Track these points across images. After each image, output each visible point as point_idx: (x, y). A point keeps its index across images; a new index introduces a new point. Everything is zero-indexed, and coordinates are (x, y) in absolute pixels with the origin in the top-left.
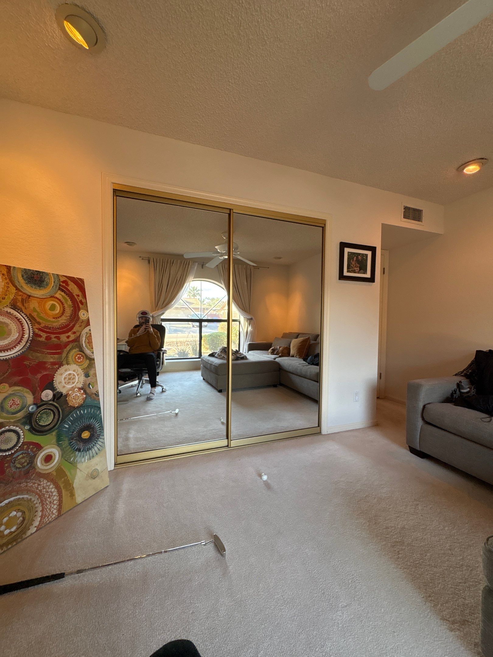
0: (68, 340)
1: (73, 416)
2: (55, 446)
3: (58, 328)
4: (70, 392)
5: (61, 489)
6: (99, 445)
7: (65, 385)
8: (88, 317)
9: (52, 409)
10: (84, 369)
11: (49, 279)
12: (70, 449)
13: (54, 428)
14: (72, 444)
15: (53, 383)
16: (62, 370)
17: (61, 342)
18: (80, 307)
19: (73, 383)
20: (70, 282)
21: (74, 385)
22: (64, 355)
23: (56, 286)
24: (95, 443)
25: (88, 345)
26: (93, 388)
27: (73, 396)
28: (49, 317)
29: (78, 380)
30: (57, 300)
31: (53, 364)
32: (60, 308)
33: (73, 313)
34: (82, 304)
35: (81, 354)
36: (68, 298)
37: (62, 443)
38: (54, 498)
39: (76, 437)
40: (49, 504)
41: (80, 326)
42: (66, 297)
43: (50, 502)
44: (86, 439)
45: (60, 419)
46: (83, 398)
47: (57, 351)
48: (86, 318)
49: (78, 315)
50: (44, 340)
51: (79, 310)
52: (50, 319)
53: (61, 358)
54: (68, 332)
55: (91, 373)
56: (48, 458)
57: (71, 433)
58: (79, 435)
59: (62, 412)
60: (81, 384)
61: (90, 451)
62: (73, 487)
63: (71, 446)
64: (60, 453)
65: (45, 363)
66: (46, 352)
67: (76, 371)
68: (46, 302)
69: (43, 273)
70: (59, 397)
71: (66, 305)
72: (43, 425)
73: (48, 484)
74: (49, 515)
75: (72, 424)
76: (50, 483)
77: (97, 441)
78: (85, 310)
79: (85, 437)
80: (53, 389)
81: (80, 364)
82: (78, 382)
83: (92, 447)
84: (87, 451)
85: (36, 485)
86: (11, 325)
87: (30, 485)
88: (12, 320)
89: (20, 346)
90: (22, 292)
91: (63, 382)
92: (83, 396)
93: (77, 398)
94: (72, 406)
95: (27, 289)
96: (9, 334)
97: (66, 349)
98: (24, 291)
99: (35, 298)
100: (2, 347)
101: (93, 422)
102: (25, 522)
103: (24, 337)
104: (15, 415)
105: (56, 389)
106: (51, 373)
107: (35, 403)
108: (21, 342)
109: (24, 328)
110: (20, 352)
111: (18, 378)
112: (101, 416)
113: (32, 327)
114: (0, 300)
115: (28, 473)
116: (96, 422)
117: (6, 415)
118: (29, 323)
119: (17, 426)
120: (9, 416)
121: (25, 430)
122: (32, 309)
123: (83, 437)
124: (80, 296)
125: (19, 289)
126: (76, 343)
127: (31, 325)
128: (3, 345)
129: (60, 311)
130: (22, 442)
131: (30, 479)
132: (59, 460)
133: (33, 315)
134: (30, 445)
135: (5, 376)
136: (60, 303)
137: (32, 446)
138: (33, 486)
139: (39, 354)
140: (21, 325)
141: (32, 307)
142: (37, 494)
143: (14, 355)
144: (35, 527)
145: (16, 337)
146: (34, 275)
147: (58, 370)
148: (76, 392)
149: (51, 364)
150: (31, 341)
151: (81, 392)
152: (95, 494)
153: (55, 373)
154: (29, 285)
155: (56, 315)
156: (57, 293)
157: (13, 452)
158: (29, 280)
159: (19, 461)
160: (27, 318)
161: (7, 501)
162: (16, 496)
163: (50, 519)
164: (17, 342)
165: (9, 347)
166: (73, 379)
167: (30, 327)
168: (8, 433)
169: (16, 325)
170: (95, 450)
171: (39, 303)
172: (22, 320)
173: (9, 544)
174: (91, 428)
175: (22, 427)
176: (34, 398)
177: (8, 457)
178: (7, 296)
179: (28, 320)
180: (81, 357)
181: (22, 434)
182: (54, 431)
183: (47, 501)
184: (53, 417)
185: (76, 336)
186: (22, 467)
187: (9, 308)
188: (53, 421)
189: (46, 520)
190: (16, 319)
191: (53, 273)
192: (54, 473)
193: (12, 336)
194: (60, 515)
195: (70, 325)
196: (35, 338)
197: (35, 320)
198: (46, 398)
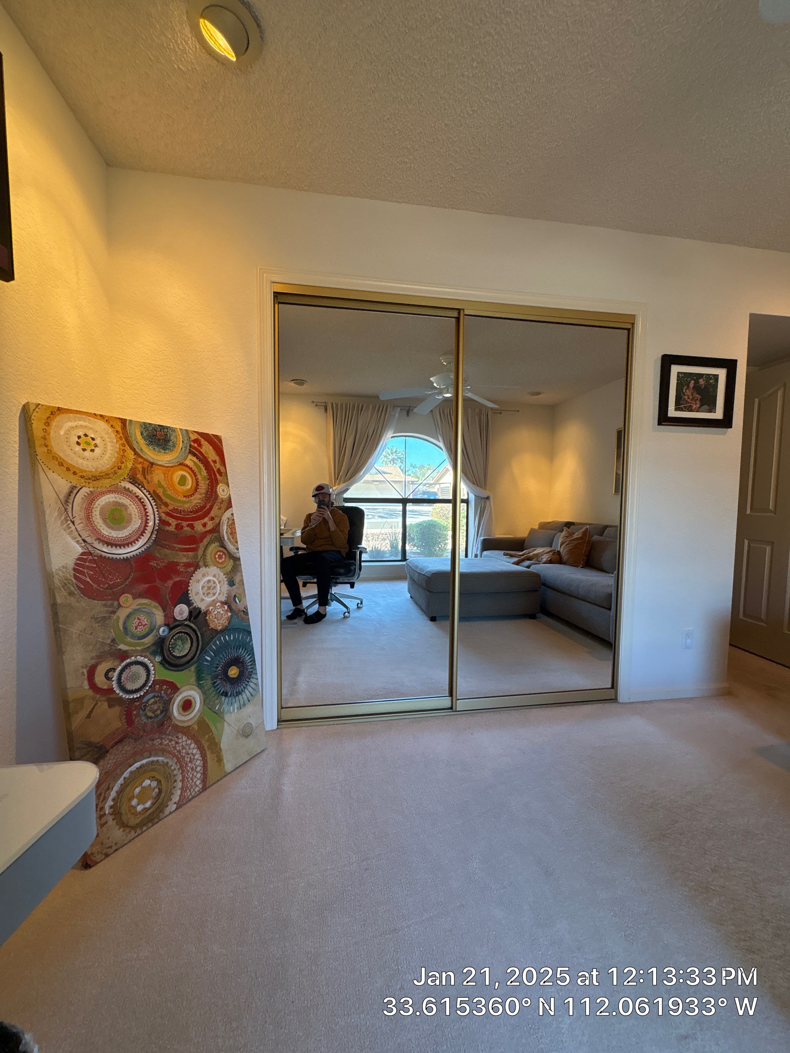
0: (204, 530)
1: (215, 644)
2: (194, 687)
3: (191, 512)
4: (211, 608)
5: (205, 750)
6: (252, 688)
7: (204, 597)
8: (230, 494)
9: (188, 632)
10: (227, 574)
11: (176, 436)
12: (214, 693)
13: (192, 662)
14: (216, 685)
15: (189, 594)
16: (198, 574)
17: (196, 533)
18: (218, 479)
19: (214, 594)
20: (203, 442)
21: (214, 597)
22: (200, 552)
23: (186, 447)
24: (246, 685)
25: (231, 537)
26: (240, 602)
27: (215, 615)
28: (179, 496)
29: (220, 590)
30: (187, 469)
31: (187, 565)
32: (192, 482)
33: (209, 489)
34: (221, 474)
35: (222, 551)
36: (201, 466)
37: (203, 684)
38: (197, 764)
39: (221, 675)
40: (190, 771)
41: (220, 508)
42: (199, 464)
43: (192, 769)
44: (234, 678)
45: (200, 648)
46: (228, 618)
47: (192, 546)
48: (225, 497)
49: (216, 492)
50: (173, 530)
51: (217, 484)
52: (179, 498)
53: (196, 556)
54: (203, 518)
55: (237, 579)
56: (187, 705)
57: (214, 669)
58: (225, 672)
59: (202, 637)
60: (224, 596)
61: (240, 696)
62: (220, 749)
63: (215, 687)
64: (202, 698)
65: (177, 564)
66: (177, 548)
67: (217, 576)
68: (172, 474)
69: (167, 428)
70: (196, 614)
71: (199, 477)
72: (178, 655)
73: (188, 743)
74: (192, 787)
75: (215, 656)
76: (190, 741)
77: (248, 682)
78: (225, 484)
80: (188, 603)
81: (223, 566)
82: (220, 594)
83: (242, 690)
84: (236, 696)
85: (173, 742)
86: (131, 508)
87: (166, 742)
88: (132, 500)
89: (143, 540)
90: (142, 457)
91: (201, 592)
92: (227, 614)
93: (219, 617)
94: (214, 629)
95: (148, 453)
96: (129, 521)
97: (202, 544)
98: (144, 456)
99: (159, 467)
100: (121, 540)
101: (242, 654)
102: (162, 795)
103: (148, 524)
104: (143, 640)
105: (193, 604)
106: (184, 579)
107: (167, 623)
108: (145, 533)
109: (147, 512)
110: (145, 547)
111: (143, 587)
112: (252, 643)
113: (157, 511)
114: (115, 471)
115: (162, 725)
116: (246, 654)
117: (132, 640)
118: (154, 504)
119: (145, 657)
120: (135, 641)
121: (156, 663)
122: (157, 483)
123: (231, 675)
124: (218, 463)
125: (138, 453)
126: (215, 534)
127: (156, 507)
128: (122, 537)
129: (192, 485)
130: (152, 679)
131: (165, 734)
132: (202, 708)
133: (158, 492)
134: (162, 685)
135: (127, 583)
136: (192, 474)
137: (165, 687)
138: (170, 744)
139: (168, 552)
140: (144, 508)
141: (156, 480)
142: (174, 756)
143: (137, 552)
144: (175, 803)
145: (138, 526)
146: (156, 432)
147: (194, 575)
148: (218, 607)
149: (183, 566)
150: (157, 530)
151: (224, 607)
152: (249, 760)
153: (190, 579)
154: (150, 447)
155: (187, 491)
156: (187, 456)
157: (142, 694)
158: (150, 440)
159: (150, 708)
160: (151, 497)
161: (137, 765)
162: (149, 758)
163: (193, 794)
164: (140, 533)
165: (130, 541)
166: (213, 589)
167: (156, 510)
168: (134, 666)
169: (137, 507)
170: (246, 695)
171: (164, 475)
172: (144, 499)
173: (144, 825)
174: (240, 662)
175: (152, 658)
176: (165, 616)
177: (137, 702)
178: (123, 464)
179: (152, 500)
180: (222, 555)
181: (153, 668)
182: (192, 665)
183: (188, 766)
184: (190, 644)
185: (214, 524)
186: (155, 717)
187: (125, 482)
188: (190, 650)
189: (187, 793)
190: (136, 499)
191: (180, 428)
192: (196, 727)
193: (132, 523)
194: (204, 789)
195: (206, 507)
196: (161, 526)
197: (162, 500)
198: (181, 617)
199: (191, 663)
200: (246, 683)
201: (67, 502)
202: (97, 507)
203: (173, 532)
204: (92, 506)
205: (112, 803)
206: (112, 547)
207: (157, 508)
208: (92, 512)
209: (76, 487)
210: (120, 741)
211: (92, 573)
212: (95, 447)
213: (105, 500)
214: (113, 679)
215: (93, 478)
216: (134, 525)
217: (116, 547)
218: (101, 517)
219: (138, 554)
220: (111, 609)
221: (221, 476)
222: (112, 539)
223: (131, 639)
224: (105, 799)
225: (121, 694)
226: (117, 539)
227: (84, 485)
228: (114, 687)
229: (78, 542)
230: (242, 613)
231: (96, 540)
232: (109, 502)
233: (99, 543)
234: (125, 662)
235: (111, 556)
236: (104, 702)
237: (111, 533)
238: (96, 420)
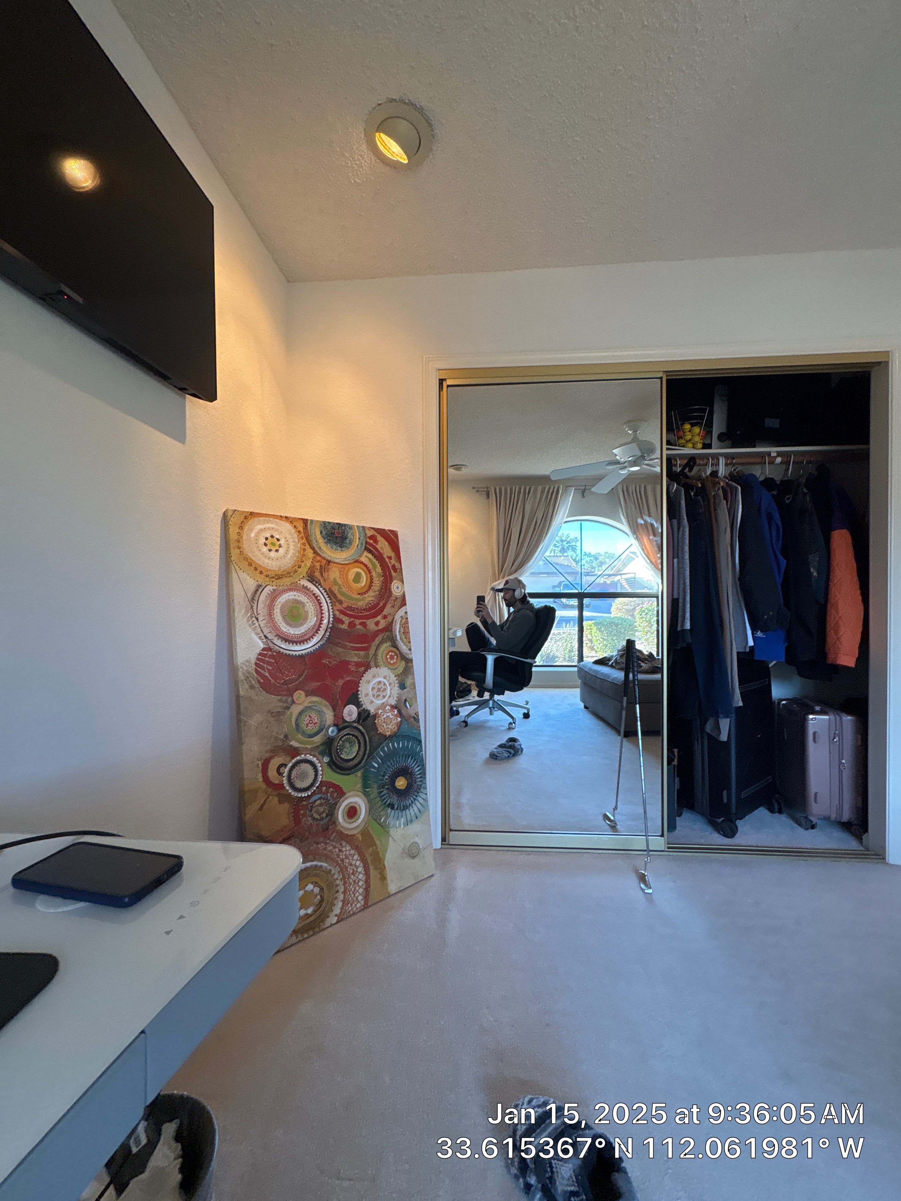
0: (376, 629)
1: (383, 750)
2: (360, 793)
3: (364, 610)
4: (380, 711)
5: (368, 864)
6: (421, 804)
7: (373, 699)
8: (404, 591)
9: (356, 735)
10: (398, 676)
11: (353, 534)
12: (380, 803)
13: (359, 766)
14: (382, 794)
15: (358, 695)
16: (368, 675)
17: (368, 632)
18: (393, 576)
19: (384, 697)
20: (379, 537)
21: (384, 700)
22: (372, 652)
23: (362, 544)
24: (415, 799)
25: (403, 637)
26: (410, 707)
27: (384, 719)
28: (353, 593)
29: (391, 693)
30: (363, 566)
31: (358, 665)
32: (367, 579)
33: (383, 586)
34: (395, 570)
35: (394, 652)
36: (376, 562)
37: (368, 791)
38: (360, 877)
39: (387, 785)
40: (353, 884)
41: (393, 606)
42: (375, 561)
43: (355, 882)
44: (401, 790)
45: (367, 752)
46: (398, 723)
47: (363, 645)
48: (399, 594)
49: (390, 589)
50: (346, 628)
51: (391, 581)
52: (353, 596)
53: (368, 656)
54: (377, 616)
55: (408, 682)
56: (352, 812)
57: (381, 778)
58: (393, 782)
59: (370, 742)
60: (394, 700)
61: (407, 811)
62: (384, 865)
63: (381, 797)
64: (367, 807)
65: (348, 663)
66: (349, 647)
67: (388, 678)
68: (348, 571)
69: (345, 525)
70: (365, 717)
71: (374, 574)
72: (346, 758)
73: (351, 852)
74: (353, 902)
75: (383, 763)
76: (354, 851)
77: (416, 796)
78: (399, 580)
79: (400, 786)
80: (358, 704)
81: (394, 667)
82: (390, 696)
83: (410, 804)
84: (403, 810)
85: (337, 850)
86: (308, 605)
87: (330, 848)
88: (309, 598)
89: (318, 637)
90: (320, 556)
91: (371, 694)
92: (397, 719)
93: (388, 721)
94: (382, 734)
95: (327, 552)
96: (305, 619)
97: (374, 643)
98: (322, 555)
99: (336, 565)
100: (298, 636)
101: (411, 764)
102: (324, 904)
103: (322, 622)
104: (312, 739)
105: (362, 705)
106: (355, 679)
107: (336, 723)
108: (319, 630)
109: (322, 610)
111: (315, 684)
112: (422, 755)
113: (332, 609)
114: (295, 569)
115: (327, 829)
116: (416, 764)
117: (302, 738)
118: (329, 601)
119: (314, 756)
120: (305, 739)
121: (323, 764)
122: (333, 580)
124: (393, 558)
125: (317, 551)
126: (387, 634)
127: (331, 604)
128: (298, 634)
129: (366, 583)
130: (320, 780)
131: (329, 839)
132: (367, 817)
133: (333, 589)
134: (329, 787)
135: (301, 679)
136: (367, 571)
137: (332, 789)
138: (334, 850)
139: (341, 650)
140: (319, 605)
141: (332, 577)
142: (338, 864)
143: (311, 649)
144: (336, 915)
145: (313, 623)
146: (335, 530)
147: (364, 675)
148: (388, 711)
149: (355, 665)
150: (331, 628)
151: (394, 712)
152: (415, 883)
153: (361, 679)
154: (329, 546)
155: (361, 589)
156: (363, 555)
157: (310, 794)
158: (329, 538)
159: (317, 809)
160: (327, 595)
162: (313, 861)
163: (355, 909)
164: (315, 630)
165: (306, 638)
166: (383, 691)
167: (330, 608)
168: (303, 764)
169: (314, 604)
170: (414, 810)
171: (340, 572)
172: (320, 597)
173: (307, 931)
174: (408, 773)
175: (320, 757)
176: (335, 716)
177: (304, 801)
178: (303, 563)
179: (328, 597)
180: (394, 656)
181: (320, 768)
182: (359, 770)
183: (351, 878)
184: (357, 747)
185: (387, 623)
186: (320, 820)
187: (306, 581)
188: (357, 754)
189: (349, 908)
190: (313, 597)
191: (358, 525)
192: (360, 837)
193: (309, 620)
194: (366, 907)
195: (379, 604)
196: (335, 624)
197: (336, 597)
198: (349, 718)
199: (357, 768)
200: (414, 797)
201: (253, 599)
202: (278, 605)
203: (346, 630)
204: (274, 604)
206: (289, 643)
207: (331, 606)
208: (273, 609)
209: (261, 586)
210: (287, 839)
211: (271, 668)
212: (279, 547)
213: (285, 597)
214: (284, 775)
215: (276, 577)
216: (310, 622)
217: (293, 644)
218: (281, 614)
219: (312, 651)
220: (285, 705)
221: (396, 572)
223: (302, 736)
225: (290, 791)
226: (295, 635)
227: (268, 583)
228: (284, 782)
229: (260, 638)
230: (413, 719)
231: (275, 636)
232: (289, 599)
233: (278, 639)
234: (295, 759)
235: (288, 652)
236: (274, 797)
237: (288, 630)
238: (282, 522)
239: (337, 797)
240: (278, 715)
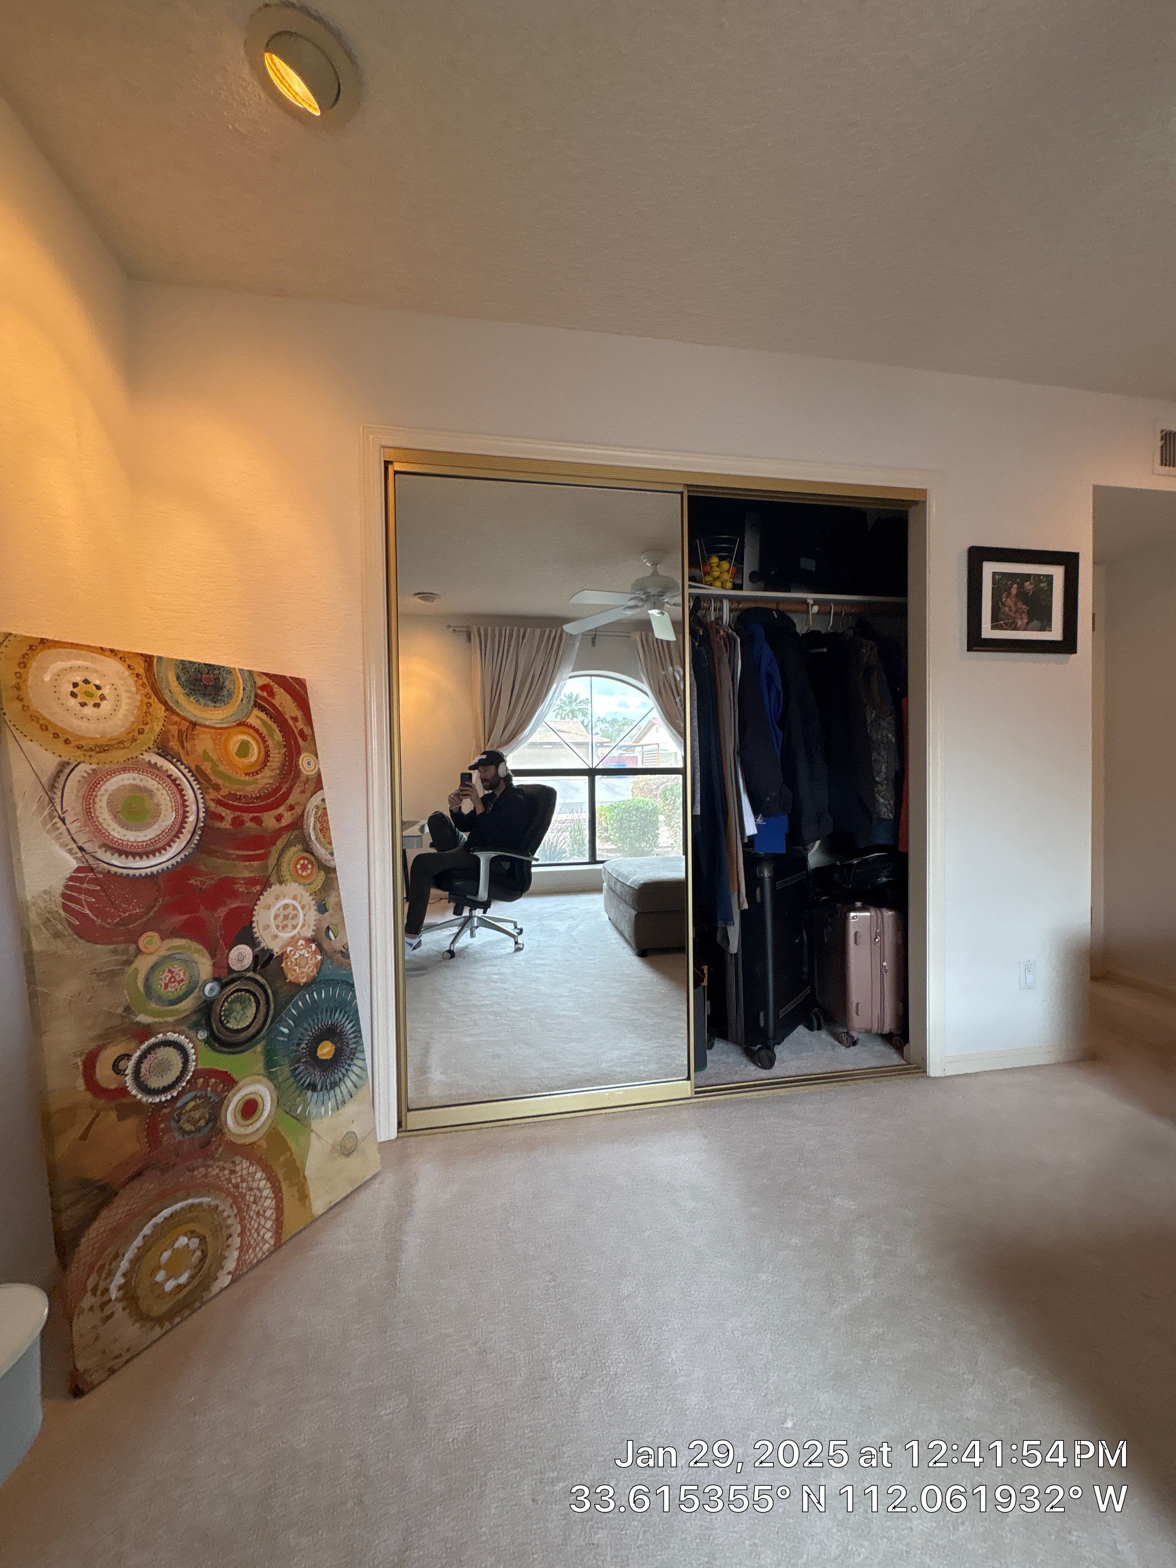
0: (277, 825)
1: (296, 1006)
2: (260, 1077)
3: (257, 798)
4: (289, 949)
5: (279, 1182)
6: (357, 1075)
7: (278, 933)
8: (319, 769)
9: (252, 989)
10: (314, 894)
11: (233, 682)
12: (295, 1085)
13: (259, 1037)
14: (297, 1072)
15: (252, 928)
16: (267, 897)
17: (264, 831)
18: (301, 746)
19: (294, 927)
20: (276, 688)
21: (295, 932)
22: (272, 861)
23: (249, 698)
24: (347, 1070)
25: (321, 835)
26: (335, 937)
27: (296, 959)
28: (237, 773)
29: (305, 921)
30: (251, 731)
31: (251, 882)
32: (260, 751)
33: (286, 761)
34: (304, 737)
35: (307, 859)
36: (274, 726)
37: (276, 1072)
38: (266, 1205)
39: (305, 1057)
40: (255, 1217)
41: (303, 792)
42: (270, 722)
43: (258, 1213)
44: (326, 1061)
45: (271, 1013)
46: (316, 966)
47: (258, 852)
48: (312, 773)
49: (297, 765)
50: (228, 827)
51: (299, 754)
52: (238, 777)
53: (265, 867)
54: (277, 807)
55: (331, 901)
56: (250, 1108)
57: (294, 1048)
58: (313, 1051)
59: (274, 997)
60: (311, 930)
61: (337, 1090)
62: (305, 1177)
63: (296, 1077)
64: (275, 1095)
65: (233, 881)
66: (234, 857)
67: (299, 898)
68: (227, 739)
69: (219, 668)
70: (265, 960)
71: (270, 743)
72: (235, 1028)
73: (251, 1170)
74: (257, 1244)
75: (296, 1025)
76: (254, 1168)
77: (350, 1065)
78: (311, 753)
79: (324, 1055)
80: (252, 942)
81: (309, 881)
82: (303, 926)
83: (340, 1079)
84: (330, 1089)
85: (227, 1172)
86: (159, 794)
87: (215, 1172)
88: (161, 782)
89: (179, 844)
90: (177, 714)
91: (273, 924)
92: (316, 958)
93: (303, 963)
94: (293, 983)
95: (189, 708)
96: (156, 814)
97: (274, 847)
98: (181, 713)
99: (206, 729)
100: (142, 845)
101: (339, 1020)
102: (208, 1261)
103: (186, 820)
104: (177, 1007)
105: (260, 943)
106: (246, 905)
107: (217, 976)
108: (182, 833)
109: (186, 801)
110: (182, 856)
111: (178, 919)
112: (356, 1005)
113: (202, 798)
114: (134, 736)
115: (208, 1143)
116: (346, 1020)
117: (158, 1007)
118: (196, 787)
119: (180, 1033)
120: (164, 1008)
121: (198, 1043)
122: (201, 754)
123: (321, 1055)
124: (299, 720)
125: (170, 707)
126: (295, 832)
127: (200, 791)
128: (144, 842)
129: (258, 758)
130: (193, 1069)
131: (213, 1158)
132: (273, 1112)
133: (203, 767)
134: (210, 1078)
135: (151, 914)
136: (259, 739)
137: (213, 1080)
138: (221, 1174)
139: (219, 862)
140: (180, 794)
141: (200, 749)
142: (229, 1194)
143: (169, 864)
144: (229, 1273)
145: (170, 822)
146: (201, 674)
147: (261, 897)
148: (301, 947)
149: (244, 884)
150: (202, 829)
151: (311, 947)
152: (351, 1193)
153: (256, 904)
154: (192, 699)
155: (251, 766)
156: (251, 713)
157: (175, 1094)
158: (192, 687)
159: (189, 1116)
160: (192, 776)
161: (166, 1212)
162: (185, 1199)
163: (260, 1255)
164: (174, 833)
165: (158, 846)
166: (293, 919)
167: (199, 796)
168: (162, 1048)
169: (170, 792)
170: (347, 1087)
171: (214, 740)
172: (179, 779)
173: (175, 1314)
174: (337, 1034)
175: (192, 1033)
176: (214, 965)
177: (166, 1107)
178: (148, 726)
179: (194, 780)
180: (308, 864)
181: (193, 1051)
182: (259, 1043)
183: (251, 1210)
184: (255, 1008)
185: (294, 816)
186: (195, 1131)
187: (151, 754)
188: (255, 1017)
189: (250, 1256)
190: (169, 781)
191: (240, 668)
192: (264, 1144)
193: (161, 819)
194: (278, 1245)
195: (281, 789)
196: (209, 822)
197: (209, 780)
198: (239, 965)
199: (255, 1040)
200: (346, 1067)
201: (53, 787)
202: (102, 795)
203: (229, 829)
204: (94, 794)
205: (123, 1281)
206: (127, 857)
207: (201, 794)
208: (94, 803)
209: (68, 764)
210: (139, 1174)
211: (94, 900)
212: (101, 700)
213: (116, 782)
214: (127, 1072)
215: (98, 749)
216: (164, 821)
217: (134, 857)
218: (109, 811)
219: (170, 867)
220: (124, 958)
221: (305, 741)
222: (127, 845)
223: (157, 1004)
224: (111, 1274)
225: (139, 1096)
226: (135, 844)
227: (83, 759)
228: (128, 1084)
229: (70, 851)
230: (340, 955)
231: (100, 847)
232: (124, 785)
233: (106, 852)
234: (147, 1043)
235: (125, 871)
236: (111, 1112)
237: (125, 835)
238: (102, 657)
239: (223, 1091)
240: (111, 977)
